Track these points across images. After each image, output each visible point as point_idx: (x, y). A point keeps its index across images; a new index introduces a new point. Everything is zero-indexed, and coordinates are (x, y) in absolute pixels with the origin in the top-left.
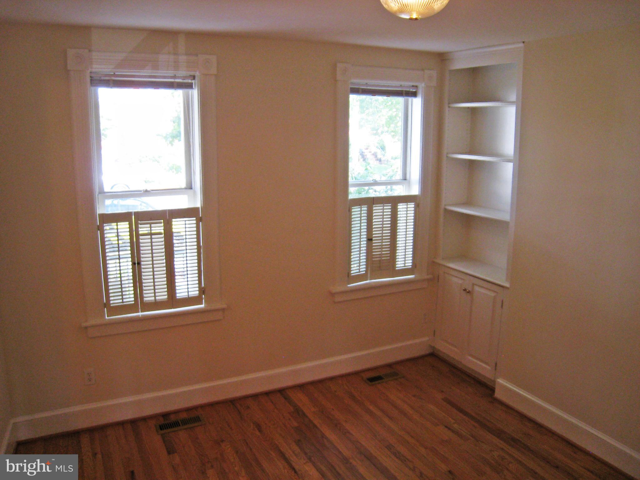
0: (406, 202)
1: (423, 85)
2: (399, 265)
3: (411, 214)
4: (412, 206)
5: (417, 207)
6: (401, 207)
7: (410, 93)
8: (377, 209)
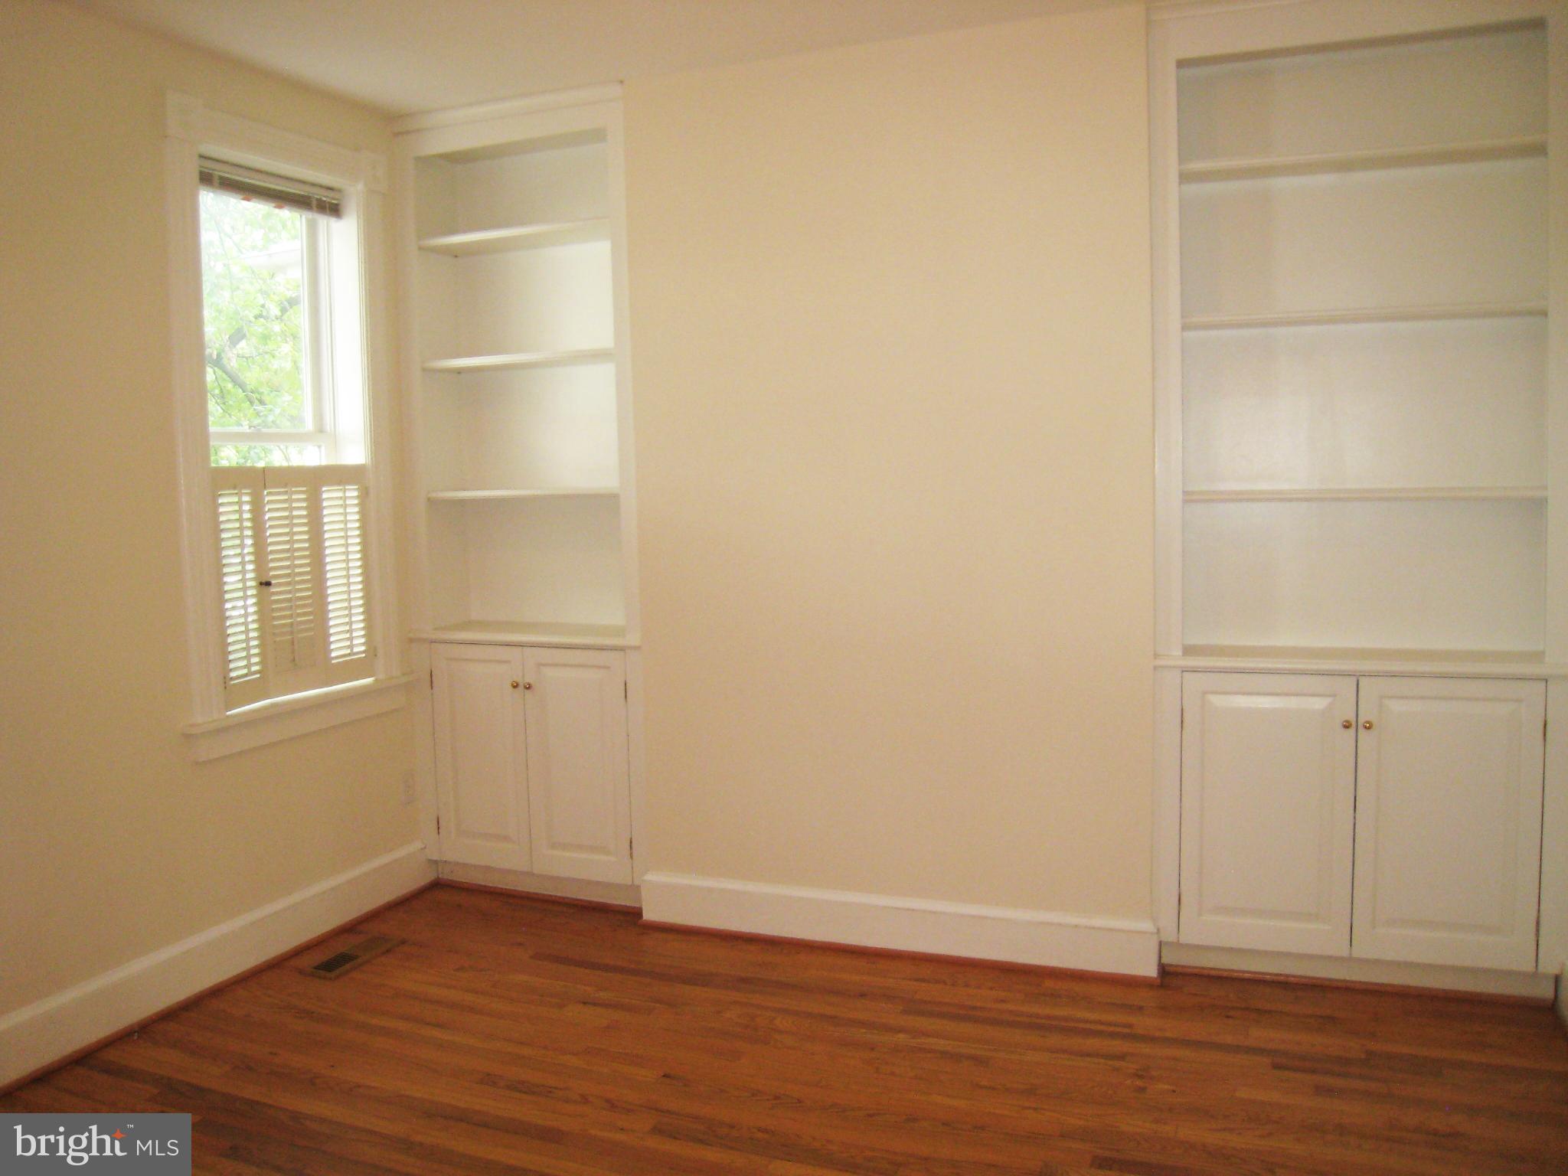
0: (339, 483)
1: (360, 186)
2: (338, 649)
3: (353, 515)
4: (352, 492)
5: (364, 495)
6: (330, 495)
7: (327, 206)
8: (274, 501)
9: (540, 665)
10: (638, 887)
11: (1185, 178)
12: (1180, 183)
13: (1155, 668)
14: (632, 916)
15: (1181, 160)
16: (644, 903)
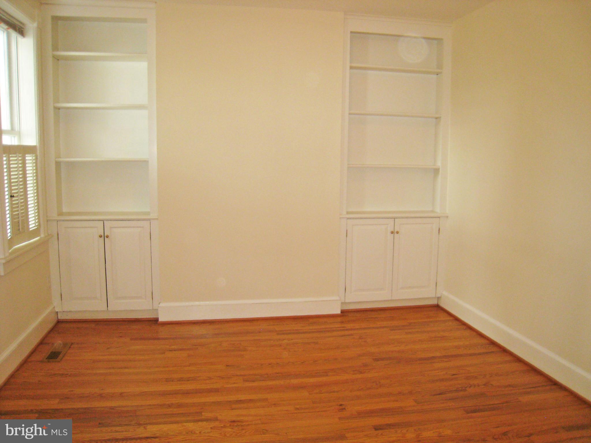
9: (111, 228)
10: (157, 310)
11: (351, 68)
12: (350, 69)
13: (340, 218)
14: (156, 321)
15: (351, 62)
16: (159, 315)
